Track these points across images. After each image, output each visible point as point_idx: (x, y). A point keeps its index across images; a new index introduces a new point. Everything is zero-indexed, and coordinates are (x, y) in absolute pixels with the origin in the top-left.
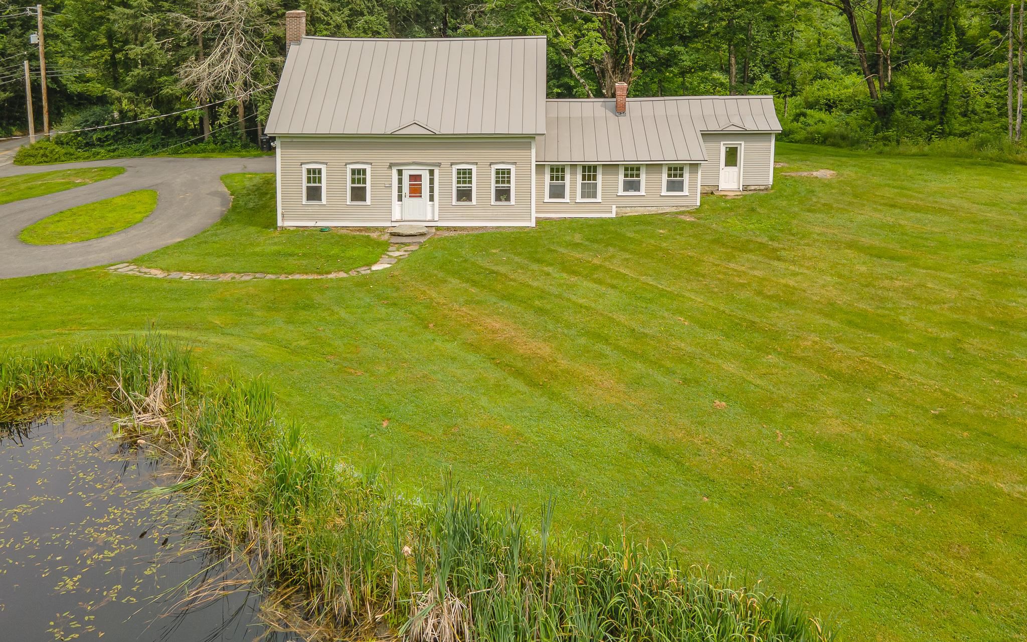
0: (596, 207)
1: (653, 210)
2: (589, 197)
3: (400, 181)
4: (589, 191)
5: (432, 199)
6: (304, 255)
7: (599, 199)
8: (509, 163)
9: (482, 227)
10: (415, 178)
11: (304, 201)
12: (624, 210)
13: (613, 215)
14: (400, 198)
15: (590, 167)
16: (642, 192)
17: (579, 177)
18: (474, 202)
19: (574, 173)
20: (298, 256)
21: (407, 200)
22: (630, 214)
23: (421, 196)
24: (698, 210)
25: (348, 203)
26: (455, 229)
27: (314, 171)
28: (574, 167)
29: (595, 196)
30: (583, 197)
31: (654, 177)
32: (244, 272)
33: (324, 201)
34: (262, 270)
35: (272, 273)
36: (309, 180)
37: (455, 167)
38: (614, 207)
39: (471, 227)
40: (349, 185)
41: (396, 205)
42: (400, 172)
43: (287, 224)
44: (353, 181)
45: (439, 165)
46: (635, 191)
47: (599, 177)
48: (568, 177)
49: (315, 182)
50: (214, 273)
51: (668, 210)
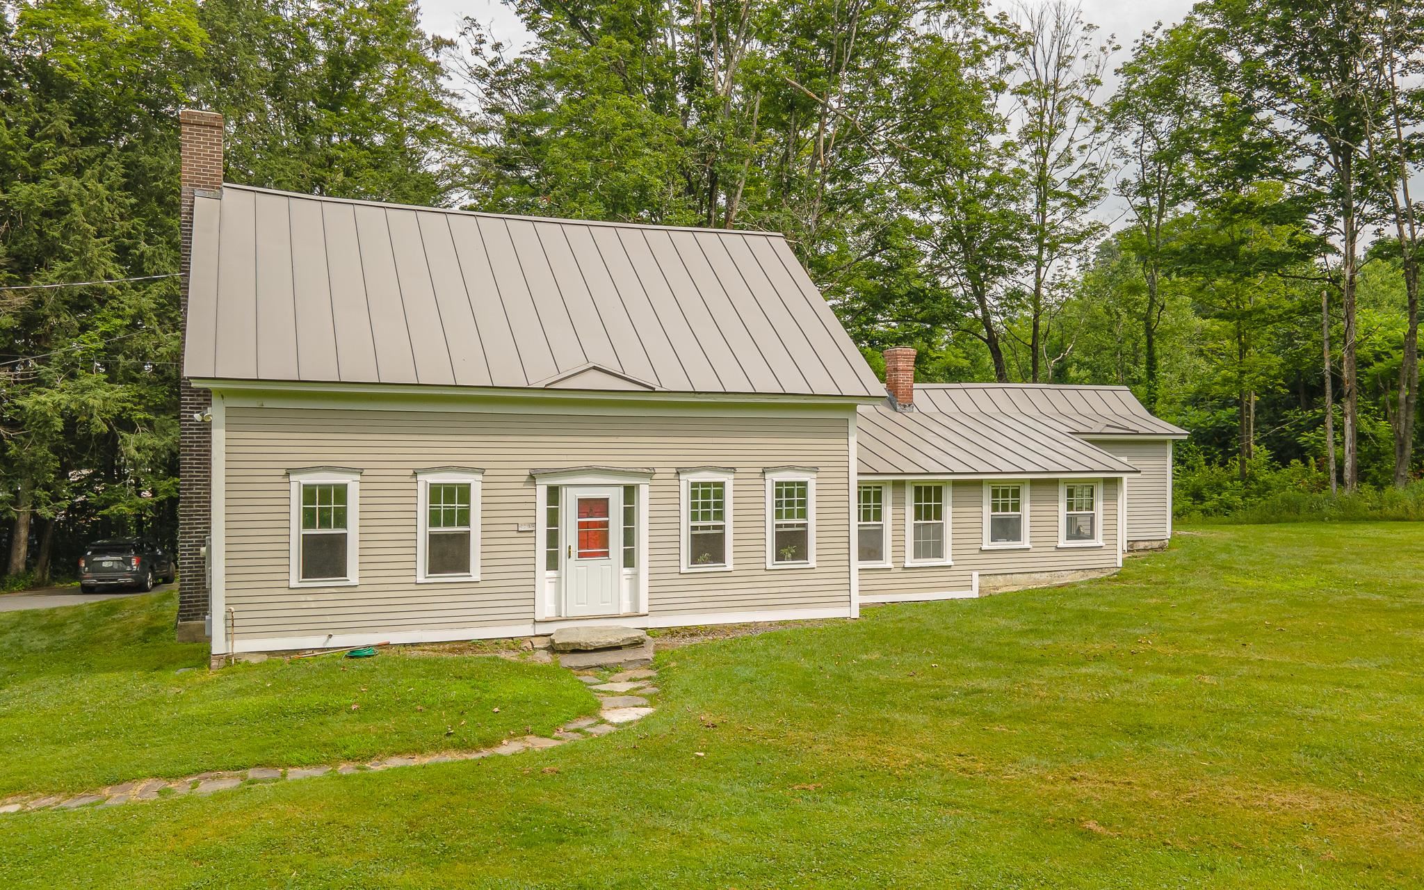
0: (942, 577)
1: (1043, 580)
2: (927, 556)
3: (553, 518)
4: (929, 544)
5: (629, 559)
6: (368, 709)
7: (947, 560)
8: (804, 469)
9: (745, 626)
10: (593, 508)
11: (295, 579)
12: (994, 581)
13: (975, 594)
14: (553, 562)
15: (928, 489)
16: (1025, 542)
17: (910, 511)
18: (729, 564)
19: (899, 503)
20: (350, 712)
21: (571, 565)
22: (1004, 590)
23: (606, 554)
24: (1120, 577)
25: (420, 579)
26: (692, 632)
27: (325, 490)
28: (899, 485)
29: (939, 555)
30: (917, 555)
31: (1044, 507)
32: (198, 772)
33: (353, 575)
34: (258, 759)
35: (301, 764)
36: (308, 520)
37: (687, 479)
38: (975, 574)
39: (724, 626)
40: (423, 530)
41: (545, 579)
42: (553, 493)
43: (242, 646)
44: (434, 520)
45: (649, 474)
46: (1014, 540)
47: (948, 510)
48: (888, 511)
49: (325, 523)
50: (75, 787)
51: (1068, 578)
